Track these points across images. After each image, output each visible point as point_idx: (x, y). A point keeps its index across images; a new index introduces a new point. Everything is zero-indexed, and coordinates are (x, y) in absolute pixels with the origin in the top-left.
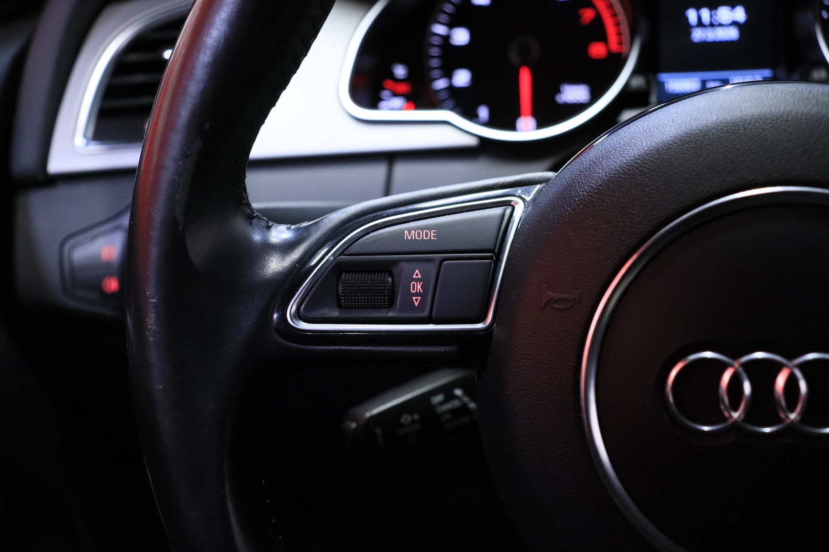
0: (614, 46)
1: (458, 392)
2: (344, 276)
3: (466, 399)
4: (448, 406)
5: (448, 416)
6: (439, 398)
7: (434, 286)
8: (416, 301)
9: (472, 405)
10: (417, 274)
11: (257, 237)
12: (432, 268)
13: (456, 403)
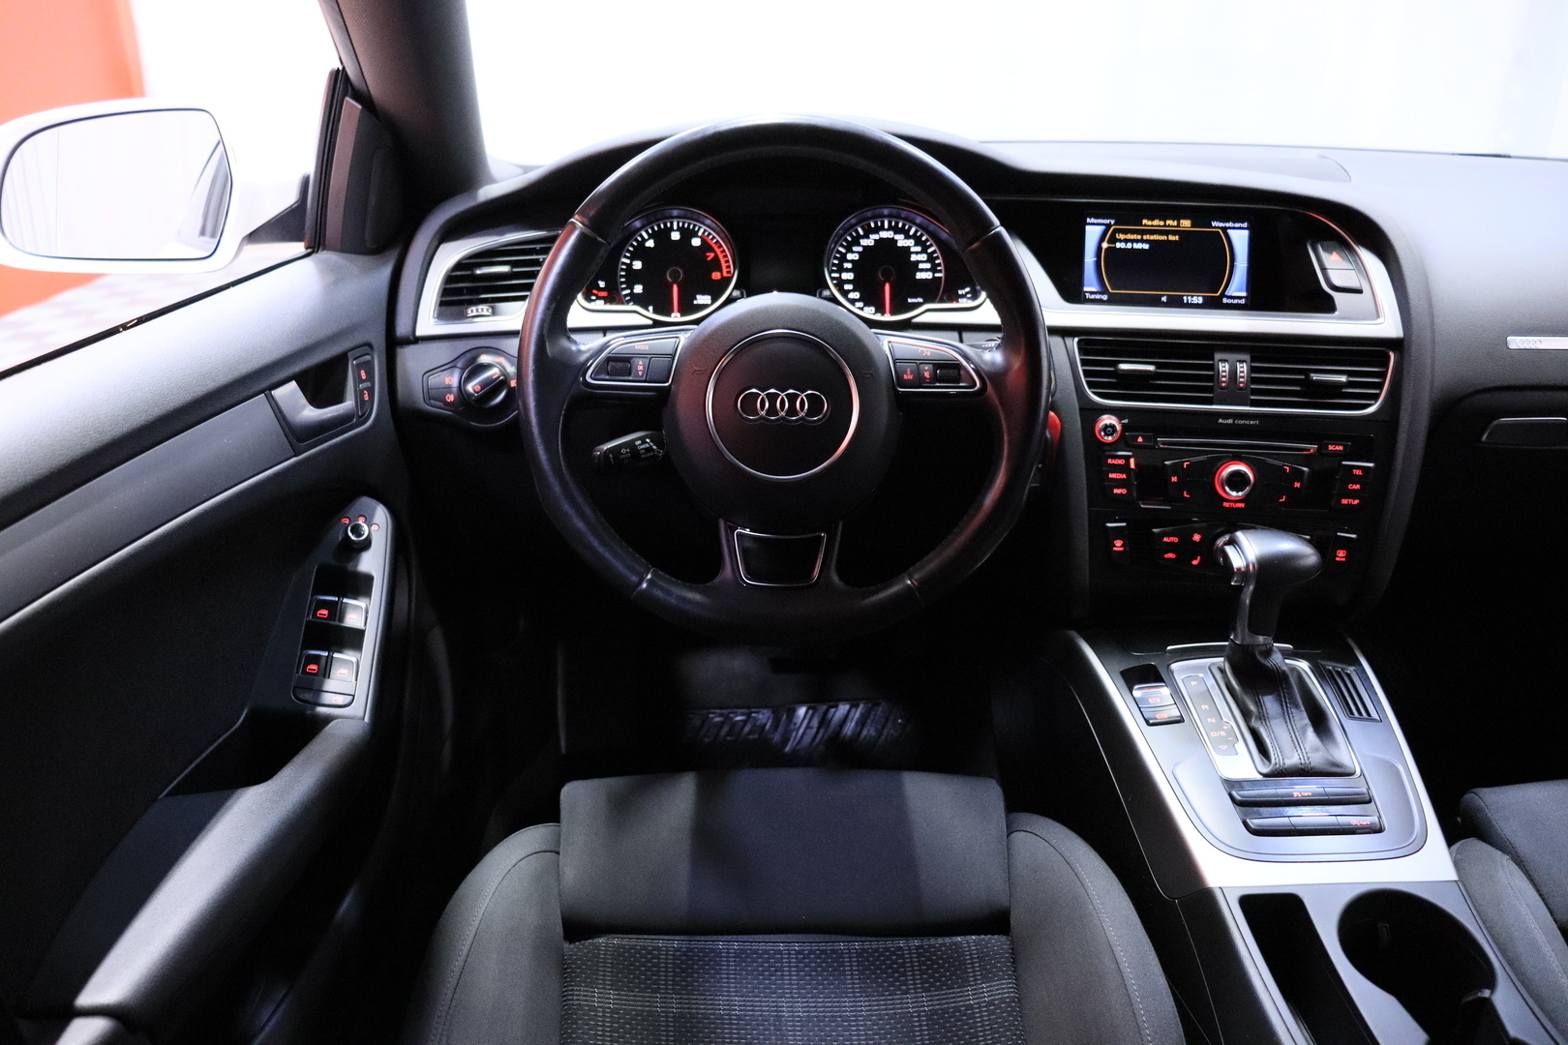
0: (725, 274)
1: (648, 440)
2: (611, 363)
3: (651, 444)
4: (643, 446)
5: (643, 451)
6: (640, 442)
7: (648, 368)
8: (640, 373)
9: (655, 447)
10: (641, 363)
11: (574, 348)
12: (647, 361)
13: (647, 445)
